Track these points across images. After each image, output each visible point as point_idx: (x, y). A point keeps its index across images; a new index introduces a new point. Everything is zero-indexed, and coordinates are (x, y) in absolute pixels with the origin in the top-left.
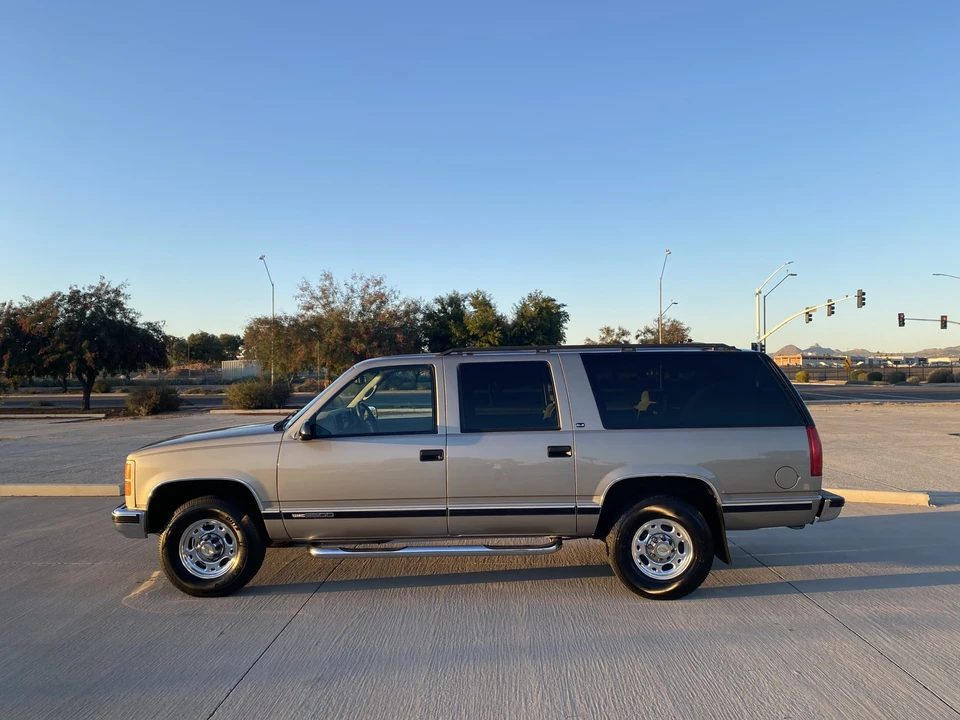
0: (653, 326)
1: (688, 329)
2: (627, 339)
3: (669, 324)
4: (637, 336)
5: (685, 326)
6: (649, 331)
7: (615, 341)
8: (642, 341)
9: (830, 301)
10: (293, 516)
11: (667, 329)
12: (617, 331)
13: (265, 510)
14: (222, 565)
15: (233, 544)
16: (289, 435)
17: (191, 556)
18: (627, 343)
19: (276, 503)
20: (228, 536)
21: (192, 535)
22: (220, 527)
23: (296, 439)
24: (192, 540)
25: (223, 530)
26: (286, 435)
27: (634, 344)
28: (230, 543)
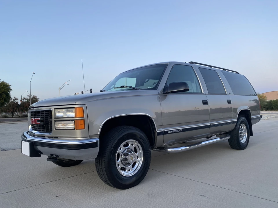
3: (32, 96)
4: (21, 100)
5: (38, 98)
6: (25, 99)
7: (12, 102)
8: (23, 102)
9: (82, 91)
10: (169, 132)
11: (32, 98)
12: (13, 98)
13: (158, 130)
14: (133, 166)
15: (138, 153)
16: (161, 92)
17: (118, 165)
18: (17, 103)
19: (162, 126)
20: (135, 148)
21: (119, 151)
22: (132, 144)
23: (164, 94)
24: (119, 154)
25: (134, 145)
26: (159, 92)
27: (19, 103)
28: (136, 153)
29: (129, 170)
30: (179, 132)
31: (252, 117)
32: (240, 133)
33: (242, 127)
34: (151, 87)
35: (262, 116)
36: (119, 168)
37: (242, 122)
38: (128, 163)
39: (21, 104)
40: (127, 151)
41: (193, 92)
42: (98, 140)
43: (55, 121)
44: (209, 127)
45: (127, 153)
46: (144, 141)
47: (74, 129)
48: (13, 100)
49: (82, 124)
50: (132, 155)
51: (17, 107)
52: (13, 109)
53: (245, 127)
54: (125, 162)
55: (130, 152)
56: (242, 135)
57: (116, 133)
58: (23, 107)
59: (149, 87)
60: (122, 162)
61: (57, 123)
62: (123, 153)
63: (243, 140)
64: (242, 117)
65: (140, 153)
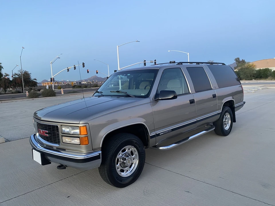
0: (17, 73)
1: (30, 74)
2: (8, 77)
3: (24, 72)
4: (12, 77)
5: (29, 73)
6: (16, 74)
7: (4, 78)
8: (14, 78)
10: (160, 134)
11: (23, 73)
13: (151, 134)
14: (130, 167)
15: (134, 155)
16: (153, 99)
17: (118, 168)
18: (8, 79)
19: (154, 130)
20: (132, 152)
21: (118, 157)
22: (129, 149)
23: (155, 100)
24: (118, 159)
25: (130, 150)
26: (151, 99)
27: (11, 79)
28: (133, 155)
29: (127, 171)
30: (169, 132)
31: (236, 105)
32: (224, 122)
33: (226, 116)
34: (144, 95)
35: (245, 102)
36: (118, 171)
37: (226, 112)
38: (126, 166)
39: (13, 80)
40: (125, 156)
41: (181, 93)
42: (101, 152)
43: (62, 136)
44: (196, 123)
45: (125, 157)
46: (139, 145)
47: (80, 145)
48: (4, 76)
49: (86, 141)
50: (129, 159)
51: (9, 83)
52: (5, 85)
53: (229, 116)
54: (124, 165)
55: (128, 157)
56: (226, 123)
57: (115, 143)
58: (15, 83)
59: (142, 95)
60: (121, 166)
61: (64, 138)
62: (122, 158)
63: (227, 128)
64: (227, 107)
65: (136, 155)
